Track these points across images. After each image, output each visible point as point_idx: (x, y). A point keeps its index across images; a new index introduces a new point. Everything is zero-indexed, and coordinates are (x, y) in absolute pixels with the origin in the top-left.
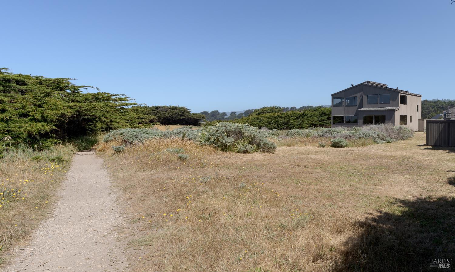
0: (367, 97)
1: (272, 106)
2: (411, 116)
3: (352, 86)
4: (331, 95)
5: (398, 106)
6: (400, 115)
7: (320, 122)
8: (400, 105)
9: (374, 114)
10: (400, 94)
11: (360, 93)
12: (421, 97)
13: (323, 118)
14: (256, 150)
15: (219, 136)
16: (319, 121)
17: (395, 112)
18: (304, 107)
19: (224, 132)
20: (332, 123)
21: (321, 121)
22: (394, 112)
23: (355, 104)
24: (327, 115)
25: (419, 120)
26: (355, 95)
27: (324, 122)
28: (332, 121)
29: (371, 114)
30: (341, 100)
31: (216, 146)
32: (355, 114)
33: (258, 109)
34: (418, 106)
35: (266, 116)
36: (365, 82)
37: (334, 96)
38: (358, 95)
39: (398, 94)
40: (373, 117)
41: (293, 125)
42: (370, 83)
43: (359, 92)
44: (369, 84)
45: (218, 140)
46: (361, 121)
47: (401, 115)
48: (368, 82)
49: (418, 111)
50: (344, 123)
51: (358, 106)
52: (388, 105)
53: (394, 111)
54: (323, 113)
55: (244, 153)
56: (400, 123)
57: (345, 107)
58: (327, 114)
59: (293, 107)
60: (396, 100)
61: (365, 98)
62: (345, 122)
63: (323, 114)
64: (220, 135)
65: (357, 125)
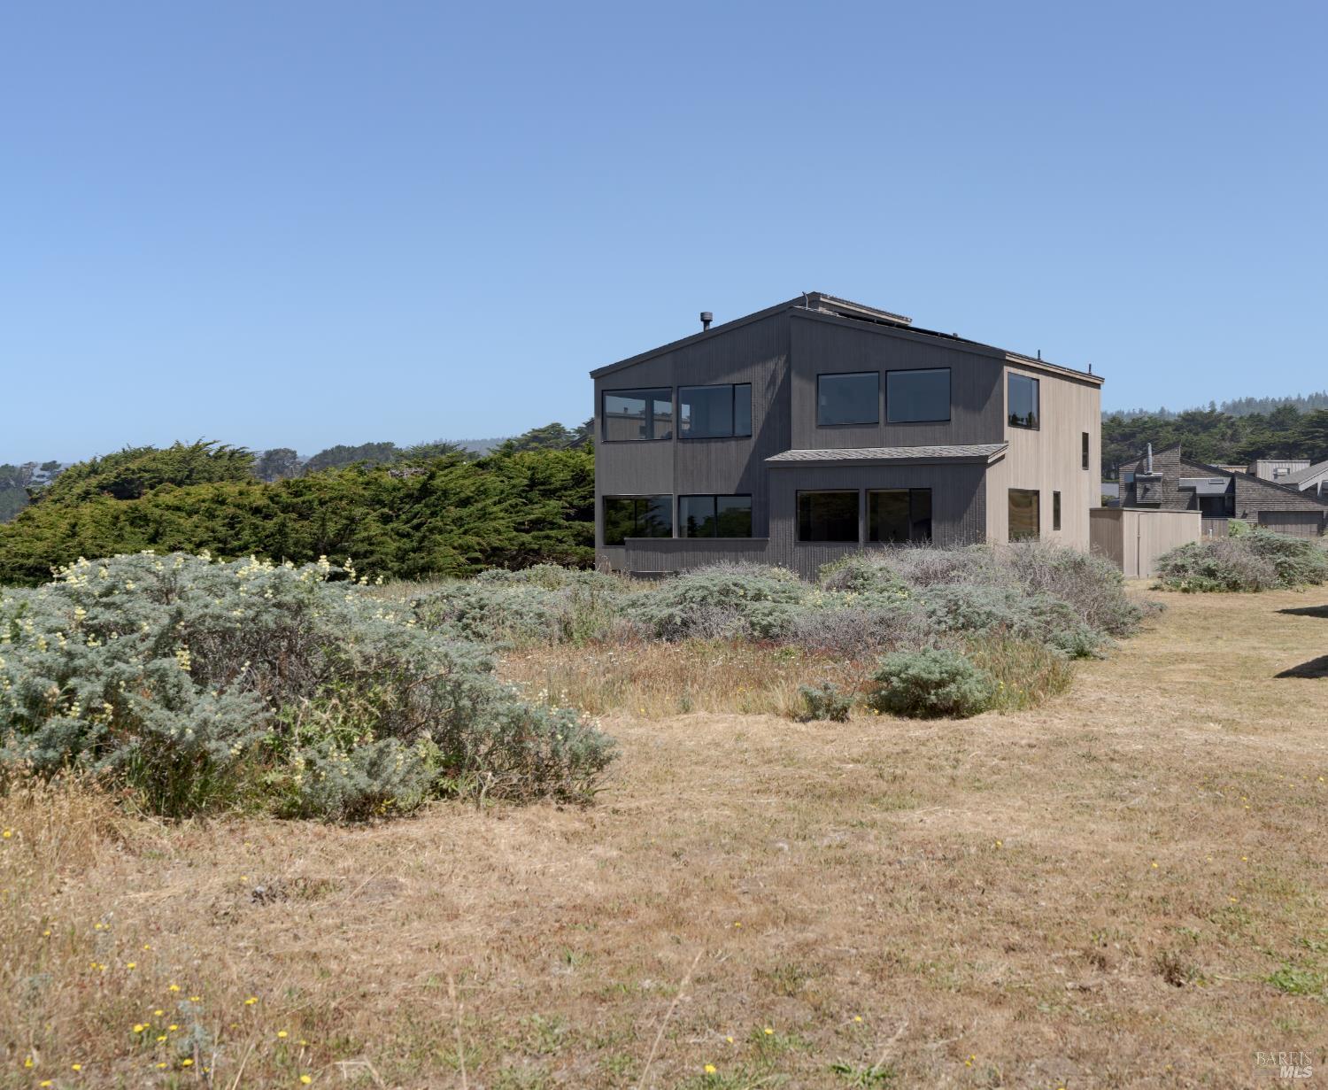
0: (813, 387)
1: (189, 442)
2: (1057, 496)
3: (706, 322)
4: (594, 374)
5: (999, 438)
6: (1012, 491)
7: (526, 538)
8: (1010, 432)
9: (863, 484)
10: (1007, 369)
11: (771, 365)
12: (1097, 386)
13: (537, 512)
14: (445, 783)
15: (132, 683)
16: (519, 528)
17: (988, 470)
18: (339, 448)
19: (164, 645)
20: (599, 540)
21: (527, 532)
22: (983, 474)
23: (739, 431)
24: (556, 490)
25: (1093, 513)
26: (736, 378)
27: (548, 537)
28: (597, 527)
29: (843, 483)
30: (643, 402)
31: (105, 766)
32: (740, 485)
33: (87, 461)
34: (1085, 436)
35: (190, 501)
36: (800, 301)
37: (608, 381)
38: (758, 376)
39: (999, 373)
40: (856, 506)
41: (372, 559)
42: (824, 304)
43: (764, 359)
44: (820, 309)
45: (125, 720)
46: (783, 529)
47: (1012, 487)
48: (814, 298)
49: (1085, 464)
50: (675, 536)
51: (754, 439)
52: (938, 429)
53: (981, 464)
54: (533, 484)
55: (351, 818)
56: (1010, 538)
57: (680, 445)
58: (558, 484)
59: (277, 452)
60: (988, 406)
61: (802, 392)
62: (680, 534)
63: (538, 486)
64: (136, 665)
65: (763, 549)
